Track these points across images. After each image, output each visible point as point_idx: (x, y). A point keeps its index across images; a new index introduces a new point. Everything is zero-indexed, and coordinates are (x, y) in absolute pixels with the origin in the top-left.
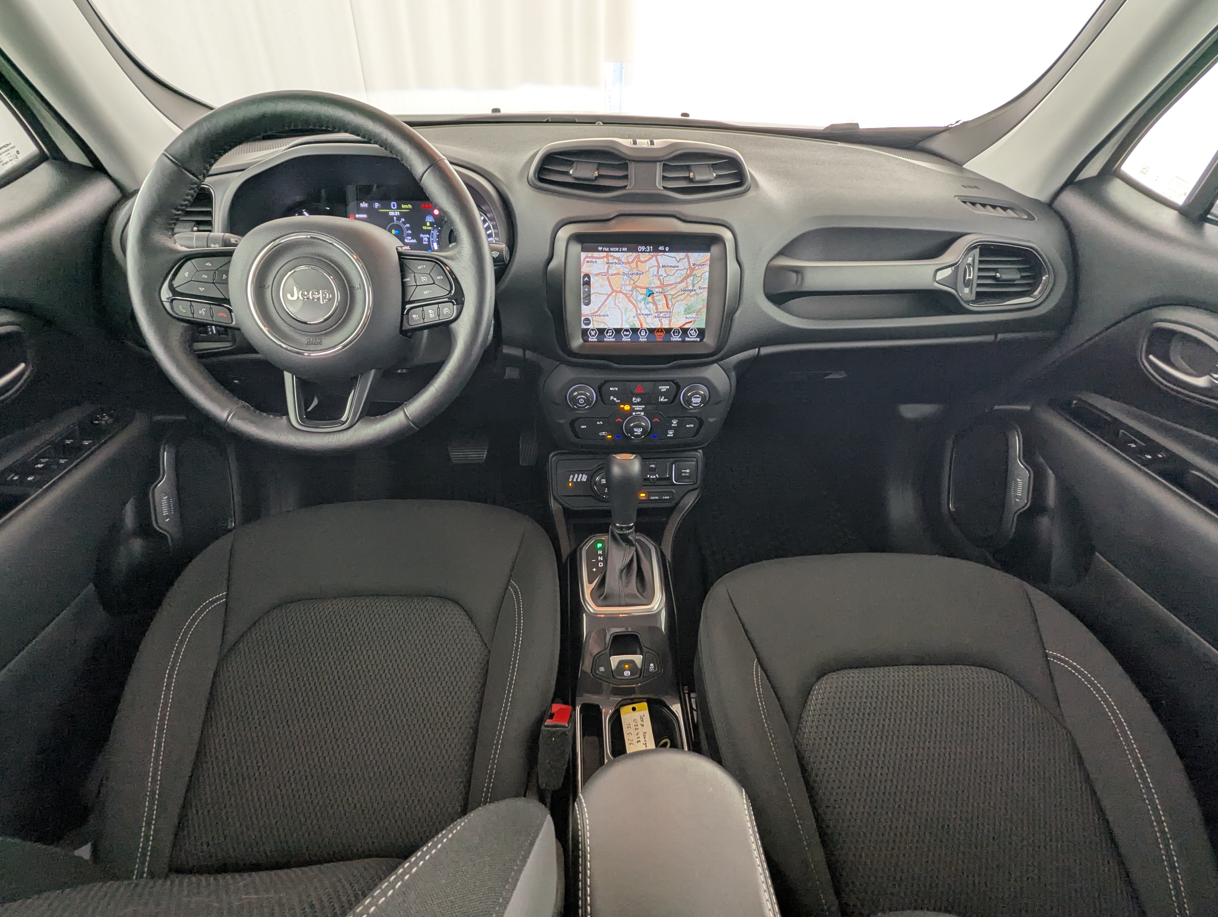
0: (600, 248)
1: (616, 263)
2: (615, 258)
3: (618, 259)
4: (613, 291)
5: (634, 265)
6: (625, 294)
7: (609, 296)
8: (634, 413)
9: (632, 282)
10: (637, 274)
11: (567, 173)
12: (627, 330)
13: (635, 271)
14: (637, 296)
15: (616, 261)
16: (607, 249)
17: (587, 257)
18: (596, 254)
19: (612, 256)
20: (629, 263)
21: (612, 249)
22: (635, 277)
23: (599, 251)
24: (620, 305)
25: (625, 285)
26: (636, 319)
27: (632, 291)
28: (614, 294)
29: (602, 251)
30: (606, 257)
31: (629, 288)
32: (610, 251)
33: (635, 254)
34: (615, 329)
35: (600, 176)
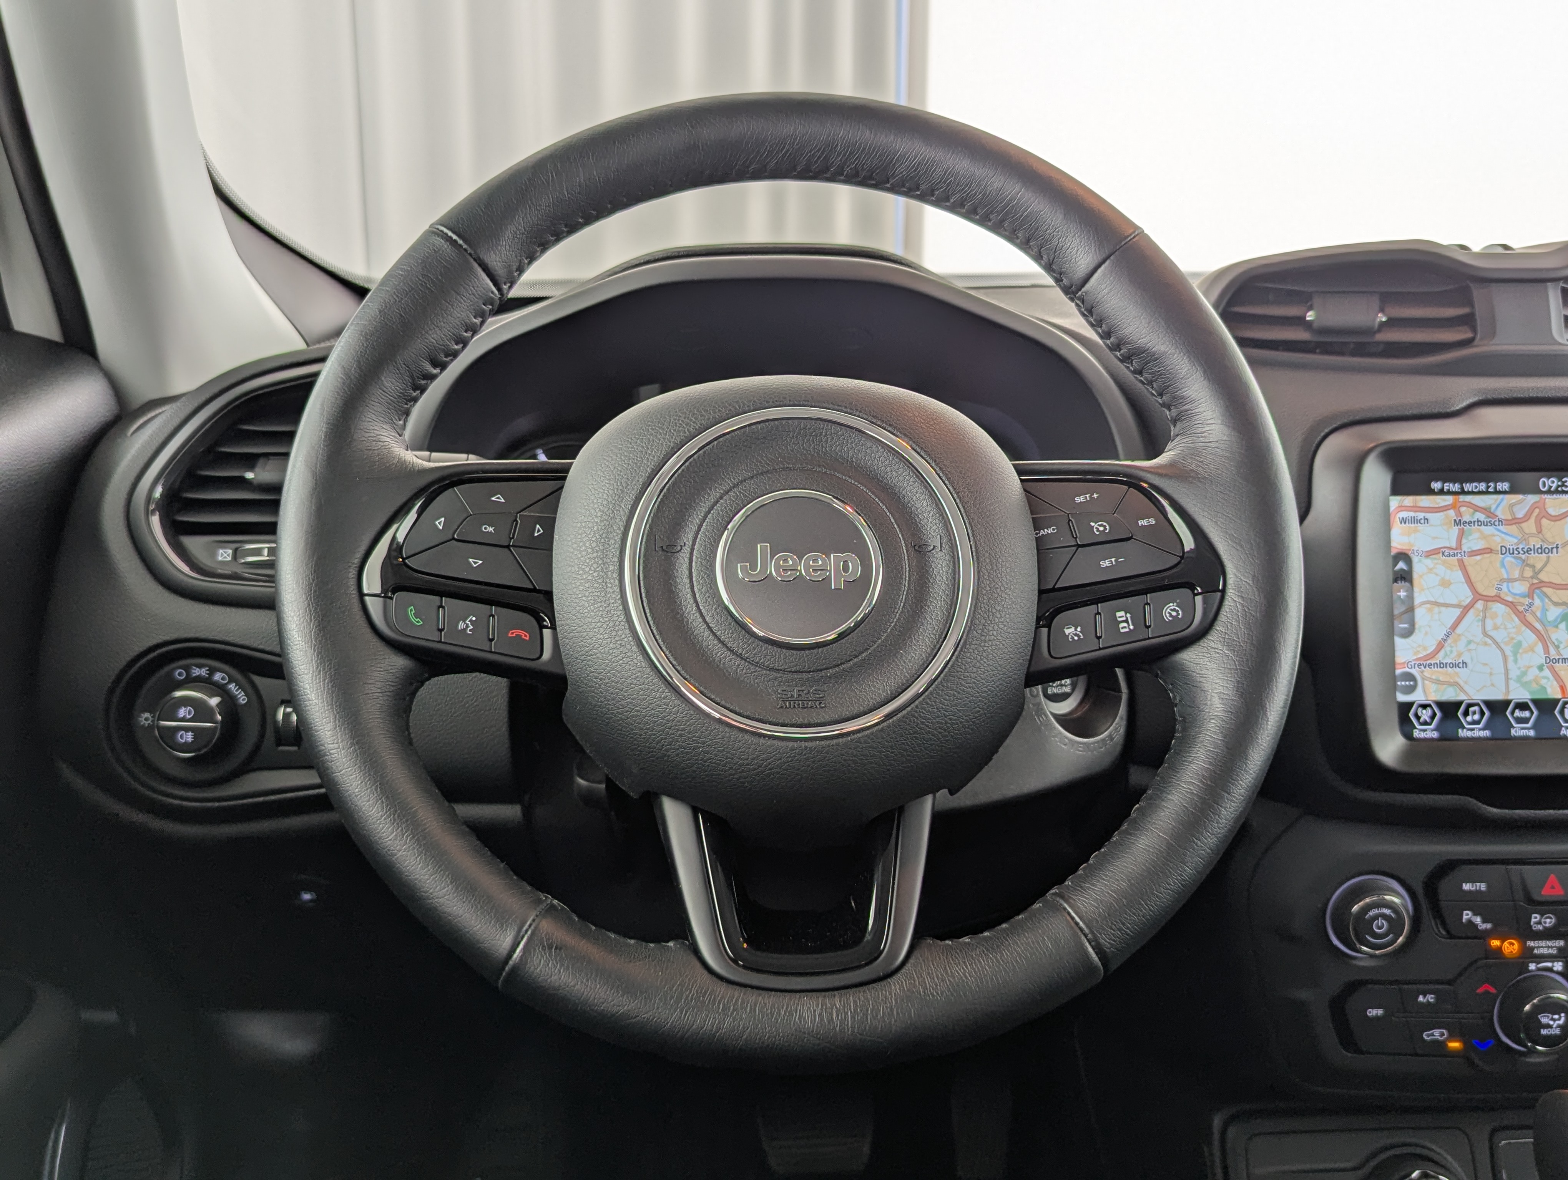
0: (1436, 486)
1: (1480, 523)
2: (1476, 509)
3: (1486, 511)
4: (1478, 596)
5: (1530, 526)
6: (1511, 605)
7: (1466, 609)
8: (1532, 966)
9: (1528, 573)
10: (1542, 550)
11: (1299, 321)
12: (1523, 706)
13: (1536, 542)
14: (1545, 610)
15: (1482, 517)
16: (1456, 487)
17: (1401, 508)
18: (1425, 501)
19: (1470, 505)
20: (1515, 521)
21: (1468, 487)
22: (1538, 560)
23: (1432, 492)
24: (1499, 636)
25: (1511, 580)
26: (1547, 672)
27: (1530, 595)
28: (1480, 605)
29: (1441, 492)
30: (1453, 506)
31: (1520, 588)
32: (1463, 492)
33: (1532, 499)
34: (1489, 704)
35: (1392, 323)
